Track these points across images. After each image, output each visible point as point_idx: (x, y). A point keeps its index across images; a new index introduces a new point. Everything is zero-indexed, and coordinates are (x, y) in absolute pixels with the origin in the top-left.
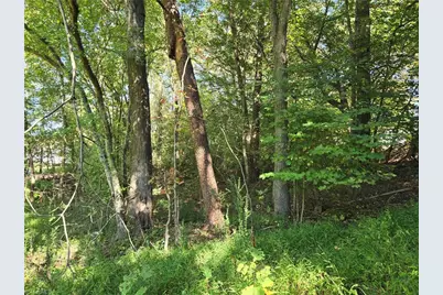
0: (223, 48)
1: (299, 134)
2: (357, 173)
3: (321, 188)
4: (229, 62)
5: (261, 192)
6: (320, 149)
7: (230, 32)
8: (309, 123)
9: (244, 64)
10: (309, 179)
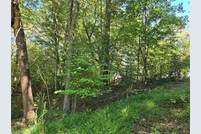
0: (49, 27)
1: (75, 72)
2: (97, 90)
3: (82, 97)
4: (51, 35)
5: (54, 100)
6: (83, 80)
7: (52, 21)
8: (80, 68)
9: (59, 37)
10: (78, 93)
